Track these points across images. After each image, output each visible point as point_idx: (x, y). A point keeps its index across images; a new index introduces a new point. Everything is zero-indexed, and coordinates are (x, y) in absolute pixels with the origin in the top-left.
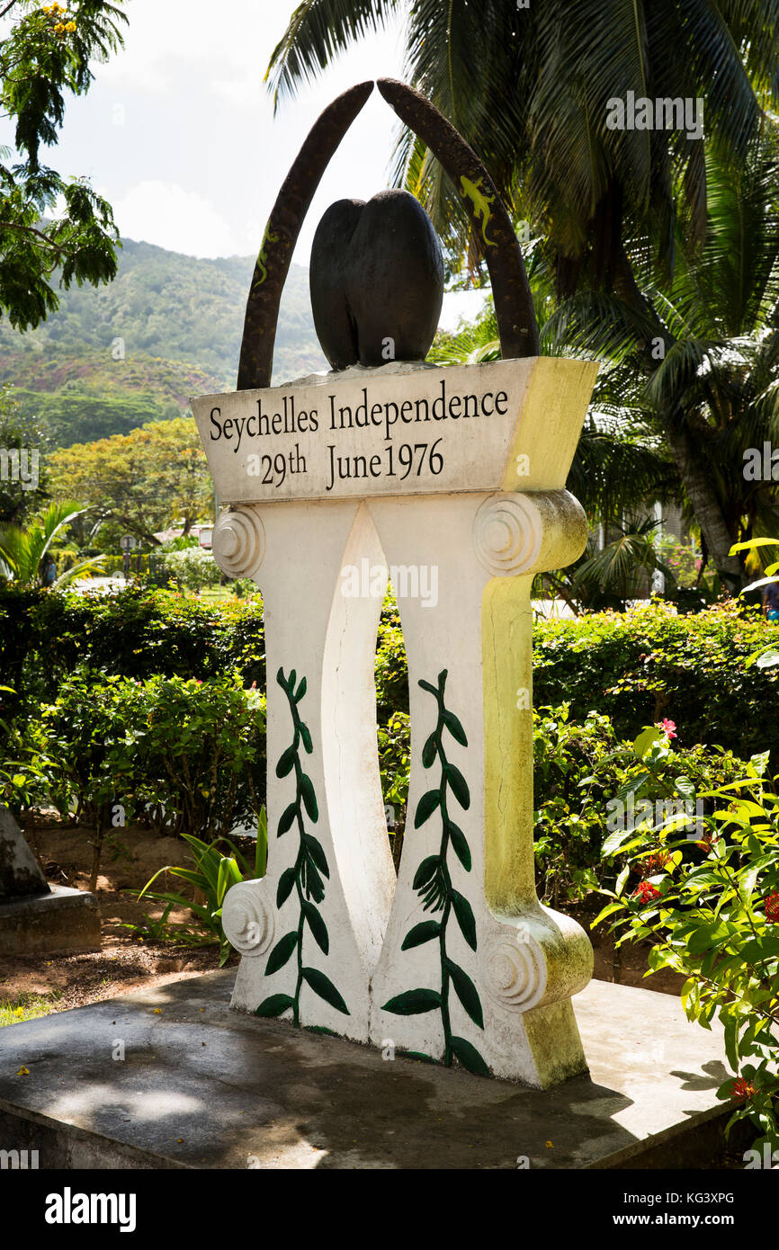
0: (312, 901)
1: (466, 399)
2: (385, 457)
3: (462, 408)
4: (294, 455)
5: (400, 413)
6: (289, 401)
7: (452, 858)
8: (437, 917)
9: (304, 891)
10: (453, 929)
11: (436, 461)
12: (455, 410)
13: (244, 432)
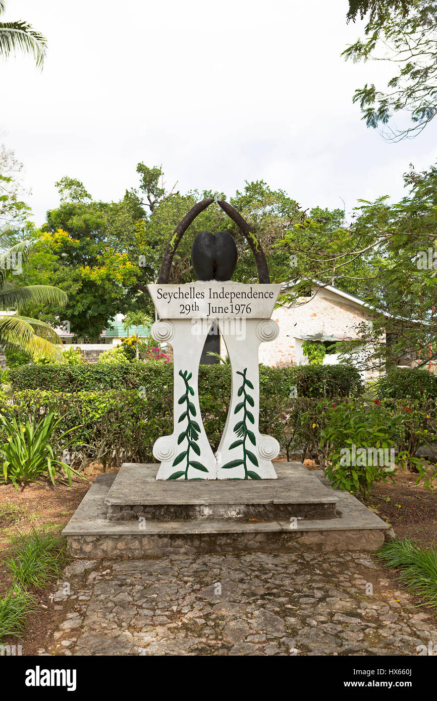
0: (193, 440)
1: (259, 293)
2: (230, 308)
3: (258, 295)
4: (194, 305)
5: (236, 295)
6: (192, 289)
7: (248, 421)
8: (242, 438)
9: (190, 438)
10: (248, 440)
11: (249, 310)
12: (255, 296)
13: (173, 297)
